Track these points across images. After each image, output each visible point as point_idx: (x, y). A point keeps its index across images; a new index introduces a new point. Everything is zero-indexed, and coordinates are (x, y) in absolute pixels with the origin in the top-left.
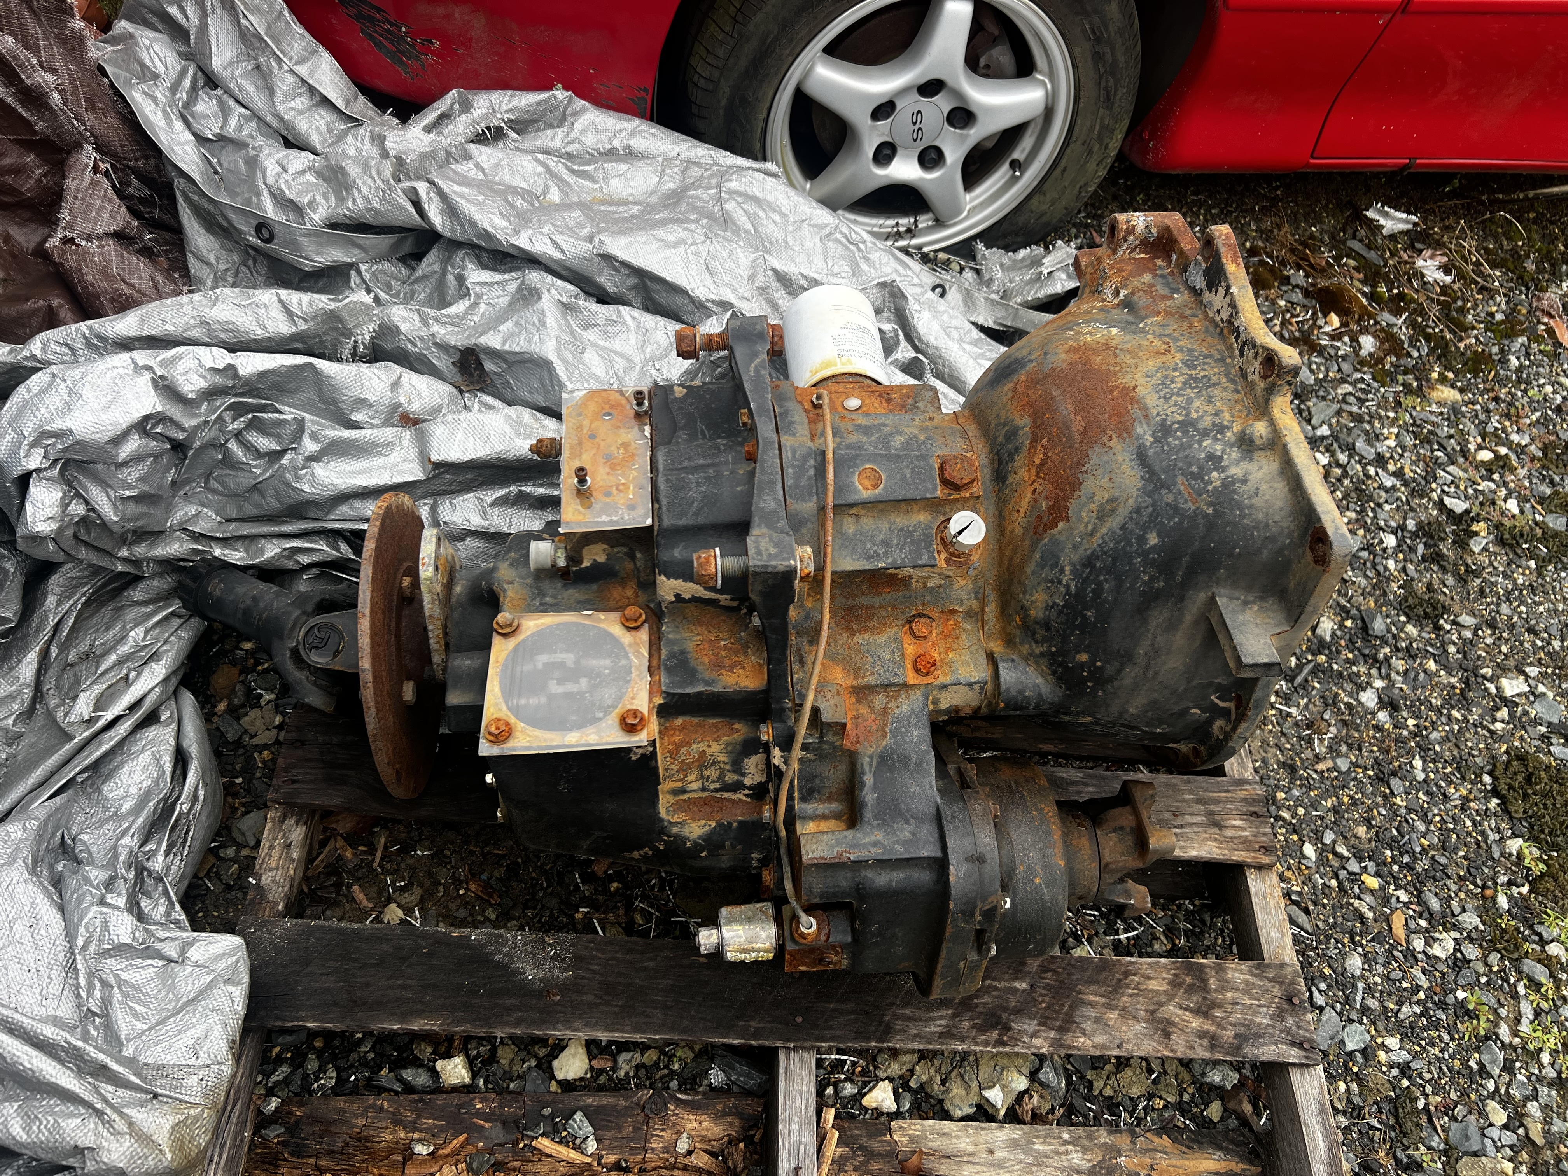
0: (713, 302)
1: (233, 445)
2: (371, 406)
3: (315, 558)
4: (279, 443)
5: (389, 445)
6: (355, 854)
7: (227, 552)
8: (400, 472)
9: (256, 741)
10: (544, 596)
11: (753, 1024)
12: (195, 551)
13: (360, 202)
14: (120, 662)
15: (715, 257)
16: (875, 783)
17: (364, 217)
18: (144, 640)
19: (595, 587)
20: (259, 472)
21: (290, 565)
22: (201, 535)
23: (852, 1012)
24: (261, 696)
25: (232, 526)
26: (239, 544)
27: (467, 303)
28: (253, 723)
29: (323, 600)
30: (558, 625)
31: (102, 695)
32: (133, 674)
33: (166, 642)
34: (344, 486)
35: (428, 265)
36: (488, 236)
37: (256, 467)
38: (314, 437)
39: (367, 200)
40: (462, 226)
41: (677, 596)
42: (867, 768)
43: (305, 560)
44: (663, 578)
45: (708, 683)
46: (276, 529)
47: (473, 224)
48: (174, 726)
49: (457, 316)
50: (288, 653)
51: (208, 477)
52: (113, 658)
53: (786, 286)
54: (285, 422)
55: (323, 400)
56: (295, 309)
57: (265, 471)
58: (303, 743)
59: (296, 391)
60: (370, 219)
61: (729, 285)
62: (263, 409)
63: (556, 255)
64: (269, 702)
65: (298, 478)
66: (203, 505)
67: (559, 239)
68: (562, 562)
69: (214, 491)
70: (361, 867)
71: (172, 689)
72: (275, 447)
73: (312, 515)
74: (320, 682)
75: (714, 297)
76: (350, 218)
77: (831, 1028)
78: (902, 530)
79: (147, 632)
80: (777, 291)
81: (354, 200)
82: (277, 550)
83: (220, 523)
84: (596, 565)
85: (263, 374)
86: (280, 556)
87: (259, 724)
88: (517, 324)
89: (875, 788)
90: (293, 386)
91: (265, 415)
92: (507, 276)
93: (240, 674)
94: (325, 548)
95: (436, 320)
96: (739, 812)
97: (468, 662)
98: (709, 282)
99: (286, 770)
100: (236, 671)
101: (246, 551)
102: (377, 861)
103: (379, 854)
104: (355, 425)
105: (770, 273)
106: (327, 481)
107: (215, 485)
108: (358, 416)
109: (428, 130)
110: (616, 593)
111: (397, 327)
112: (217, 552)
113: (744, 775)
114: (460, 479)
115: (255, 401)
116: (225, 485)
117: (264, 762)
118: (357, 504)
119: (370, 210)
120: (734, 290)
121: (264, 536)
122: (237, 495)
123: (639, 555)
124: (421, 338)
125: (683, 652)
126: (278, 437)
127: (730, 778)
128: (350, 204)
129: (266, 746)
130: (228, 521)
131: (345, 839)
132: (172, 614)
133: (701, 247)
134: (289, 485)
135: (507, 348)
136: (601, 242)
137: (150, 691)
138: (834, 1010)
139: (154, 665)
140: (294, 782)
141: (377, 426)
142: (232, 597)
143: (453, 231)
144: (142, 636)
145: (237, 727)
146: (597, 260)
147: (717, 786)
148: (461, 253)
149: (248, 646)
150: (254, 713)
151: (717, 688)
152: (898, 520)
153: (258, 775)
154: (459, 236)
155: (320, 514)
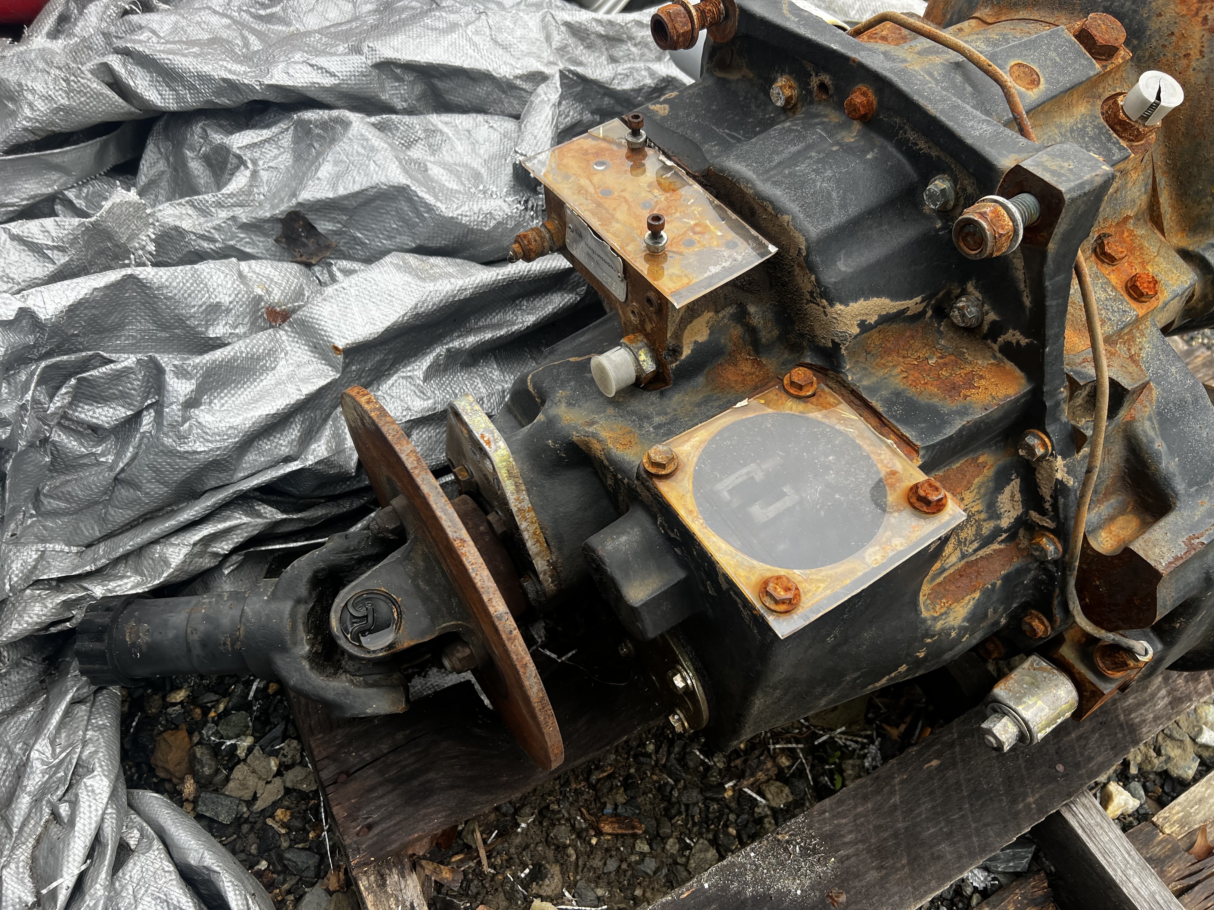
0: (520, 77)
1: (59, 437)
2: (228, 311)
3: (237, 539)
4: (127, 405)
5: (271, 353)
6: (453, 870)
7: (112, 585)
8: (305, 380)
9: (259, 806)
10: (648, 418)
11: (1031, 800)
12: (68, 605)
13: (40, 105)
14: (36, 802)
15: (500, 30)
16: (1169, 447)
17: (52, 123)
18: (54, 755)
19: (701, 380)
20: (110, 458)
21: (207, 563)
22: (60, 580)
23: (1093, 731)
24: (234, 747)
25: (101, 549)
26: (121, 569)
27: (248, 173)
28: (243, 785)
29: (316, 572)
30: (720, 433)
31: (34, 858)
32: (64, 809)
33: (85, 743)
34: (249, 423)
35: (151, 166)
36: (231, 86)
37: (103, 454)
38: (182, 373)
39: (48, 98)
40: (192, 87)
41: (862, 325)
42: (1151, 433)
43: (224, 547)
44: (839, 307)
45: (963, 412)
46: (172, 523)
47: (205, 79)
48: (157, 844)
49: (241, 192)
50: (306, 665)
51: (36, 497)
52: (24, 801)
53: (582, 39)
54: (127, 371)
55: (163, 326)
56: (42, 239)
57: (119, 456)
58: (349, 774)
59: (120, 326)
60: (61, 125)
61: (529, 54)
62: (85, 365)
63: (327, 81)
64: (250, 750)
65: (182, 438)
66: (43, 540)
67: (322, 61)
68: (649, 366)
69: (55, 514)
70: (470, 882)
71: (124, 800)
72: (123, 412)
73: (213, 484)
74: (370, 679)
75: (520, 72)
76: (32, 131)
77: (1090, 759)
78: (1072, 131)
79: (52, 743)
80: (576, 47)
81: (31, 105)
82: (185, 550)
83: (80, 554)
84: (699, 349)
85: (73, 310)
86: (191, 555)
87: (252, 781)
88: (336, 163)
89: (1172, 452)
90: (114, 319)
91: (95, 373)
92: (275, 130)
93: (190, 733)
94: (245, 519)
95: (219, 205)
96: (997, 566)
97: (623, 539)
98: (507, 58)
99: (352, 817)
100: (183, 734)
101: (138, 571)
102: (485, 862)
103: (483, 854)
104: (218, 344)
105: (563, 28)
106: (223, 426)
107: (55, 504)
108: (217, 331)
109: (54, 35)
110: (730, 374)
111: (176, 228)
112: (98, 591)
113: (999, 517)
114: (369, 366)
115: (73, 357)
116: (67, 498)
117: (284, 825)
118: (266, 445)
119: (59, 109)
120: (539, 58)
121: (155, 542)
122: (92, 504)
123: (752, 309)
124: (218, 228)
125: (898, 394)
126: (123, 398)
127: (987, 528)
128: (27, 112)
129: (275, 805)
130: (89, 546)
131: (431, 860)
132: (75, 702)
133: (478, 24)
134: (172, 453)
135: (342, 191)
136: (372, 49)
137: (102, 820)
138: (1079, 738)
139: (88, 781)
140: (370, 827)
141: (245, 336)
142: (171, 634)
143: (179, 98)
144: (48, 752)
145: (227, 802)
146: (375, 72)
147: (976, 545)
148: (197, 129)
149: (180, 696)
150: (240, 771)
151: (978, 414)
152: (1063, 121)
153: (285, 844)
154: (191, 101)
155: (224, 477)
